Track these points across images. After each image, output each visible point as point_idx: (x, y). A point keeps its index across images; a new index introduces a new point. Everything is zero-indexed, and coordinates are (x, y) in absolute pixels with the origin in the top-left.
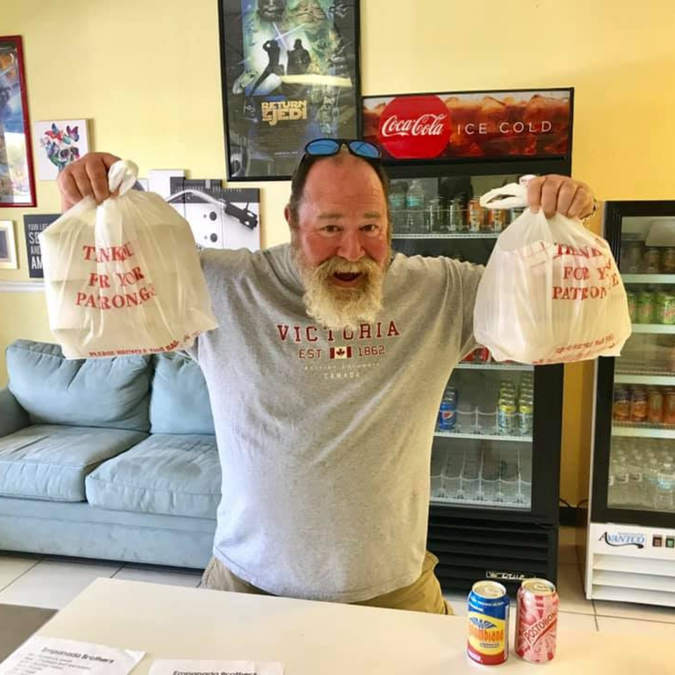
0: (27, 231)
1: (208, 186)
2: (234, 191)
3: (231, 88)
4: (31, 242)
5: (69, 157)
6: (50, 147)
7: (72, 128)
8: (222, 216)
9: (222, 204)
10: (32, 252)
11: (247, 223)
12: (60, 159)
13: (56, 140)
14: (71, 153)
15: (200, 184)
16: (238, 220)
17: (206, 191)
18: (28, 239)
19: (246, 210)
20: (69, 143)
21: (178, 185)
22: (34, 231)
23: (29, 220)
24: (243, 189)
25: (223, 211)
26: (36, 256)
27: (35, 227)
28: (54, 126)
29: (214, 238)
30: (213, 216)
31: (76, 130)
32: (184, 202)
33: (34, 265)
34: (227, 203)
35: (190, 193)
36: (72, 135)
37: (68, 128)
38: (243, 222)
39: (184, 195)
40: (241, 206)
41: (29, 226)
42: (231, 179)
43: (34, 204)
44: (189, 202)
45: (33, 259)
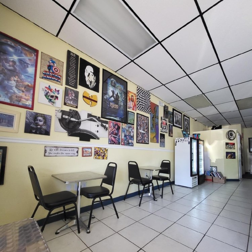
1: (97, 118)
2: (103, 121)
3: (104, 97)
5: (54, 98)
6: (46, 92)
7: (57, 90)
8: (100, 126)
9: (100, 123)
11: (106, 129)
12: (50, 98)
13: (49, 91)
14: (55, 97)
15: (95, 117)
16: (103, 128)
17: (97, 119)
19: (105, 126)
20: (55, 94)
21: (90, 116)
24: (105, 121)
25: (100, 125)
28: (49, 86)
29: (98, 132)
30: (98, 126)
31: (58, 91)
32: (91, 121)
34: (102, 123)
35: (93, 119)
36: (57, 92)
37: (55, 89)
38: (105, 128)
39: (91, 119)
40: (104, 124)
42: (102, 117)
43: (32, 109)
44: (92, 121)
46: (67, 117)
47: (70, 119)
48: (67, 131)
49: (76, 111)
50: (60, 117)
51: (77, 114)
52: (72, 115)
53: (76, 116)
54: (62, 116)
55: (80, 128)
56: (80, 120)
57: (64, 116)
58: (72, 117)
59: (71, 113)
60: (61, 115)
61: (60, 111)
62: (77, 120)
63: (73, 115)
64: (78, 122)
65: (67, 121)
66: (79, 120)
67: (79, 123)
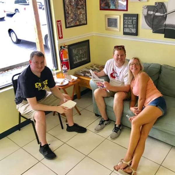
0: (124, 19)
4: (125, 23)
10: (125, 26)
18: (124, 22)
22: (126, 20)
23: (125, 15)
26: (126, 28)
27: (127, 18)
33: (125, 31)
41: (125, 18)
43: (127, 10)
45: (125, 28)
46: (152, 13)
47: (155, 14)
48: (151, 28)
49: (161, 3)
50: (146, 14)
51: (163, 6)
52: (156, 9)
53: (162, 9)
54: (147, 13)
55: (165, 23)
56: (166, 13)
57: (149, 12)
58: (157, 12)
59: (157, 6)
60: (147, 11)
61: (145, 8)
62: (162, 15)
63: (158, 8)
64: (163, 16)
65: (152, 17)
66: (164, 13)
67: (165, 18)
